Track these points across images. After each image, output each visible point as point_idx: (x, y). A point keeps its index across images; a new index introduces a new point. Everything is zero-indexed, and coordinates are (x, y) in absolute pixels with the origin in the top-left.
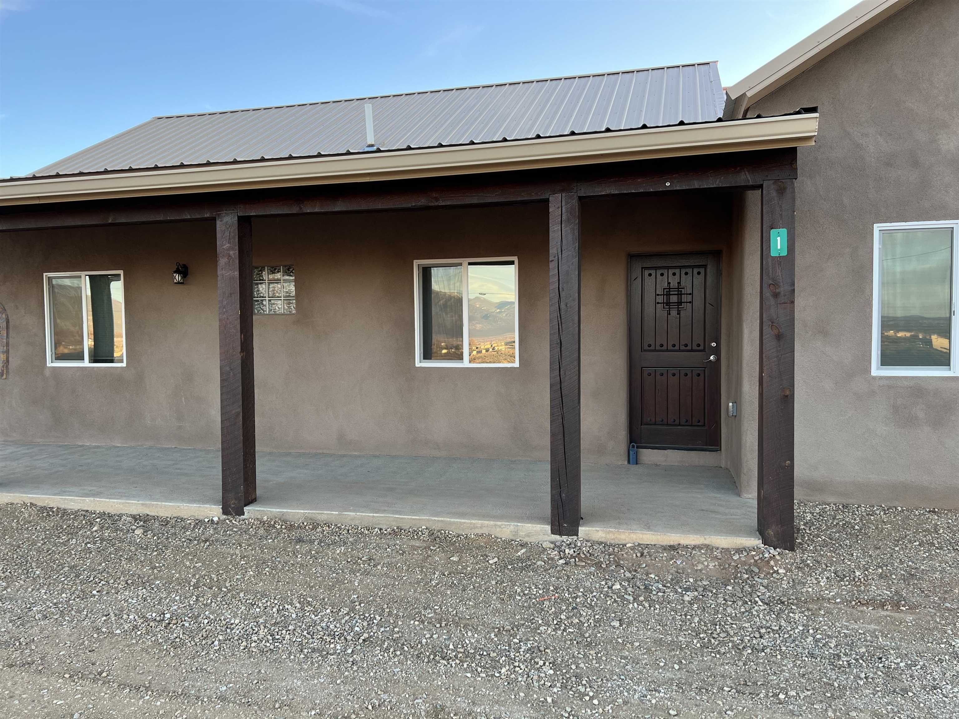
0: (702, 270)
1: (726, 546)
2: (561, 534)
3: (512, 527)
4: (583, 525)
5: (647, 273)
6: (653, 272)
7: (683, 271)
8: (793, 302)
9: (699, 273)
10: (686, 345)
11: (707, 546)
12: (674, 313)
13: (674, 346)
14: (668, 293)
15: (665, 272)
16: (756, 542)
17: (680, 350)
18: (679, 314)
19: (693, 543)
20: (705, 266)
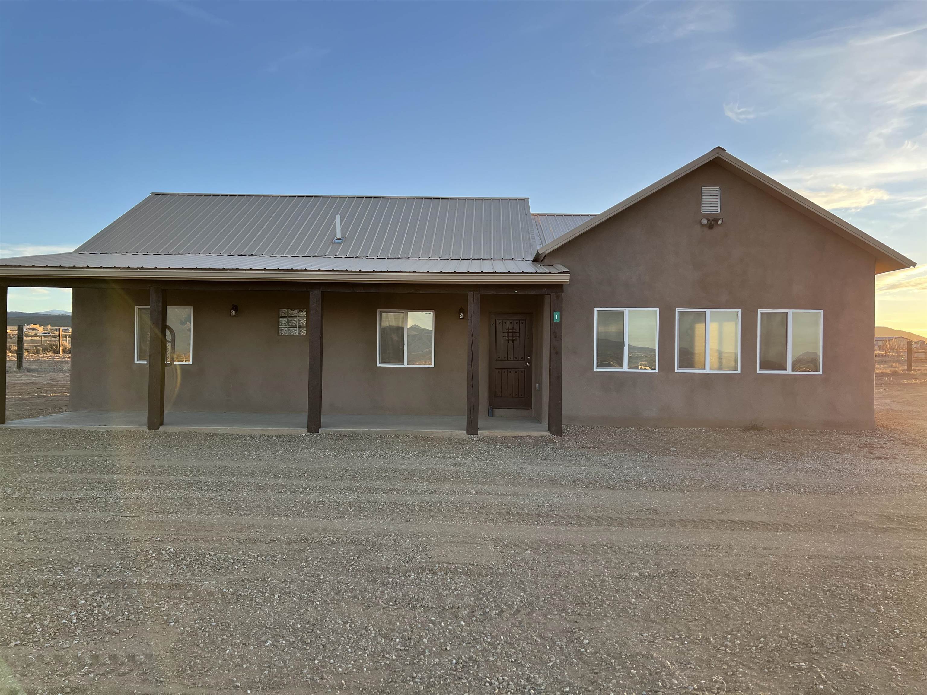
0: (524, 322)
1: (537, 436)
2: (471, 434)
3: (450, 433)
4: (480, 430)
5: (498, 321)
6: (501, 321)
7: (515, 322)
8: (562, 340)
9: (522, 323)
10: (516, 358)
11: (529, 436)
12: (511, 342)
13: (511, 358)
14: (508, 332)
15: (507, 321)
16: (548, 433)
17: (513, 360)
18: (513, 342)
19: (524, 435)
20: (525, 320)
